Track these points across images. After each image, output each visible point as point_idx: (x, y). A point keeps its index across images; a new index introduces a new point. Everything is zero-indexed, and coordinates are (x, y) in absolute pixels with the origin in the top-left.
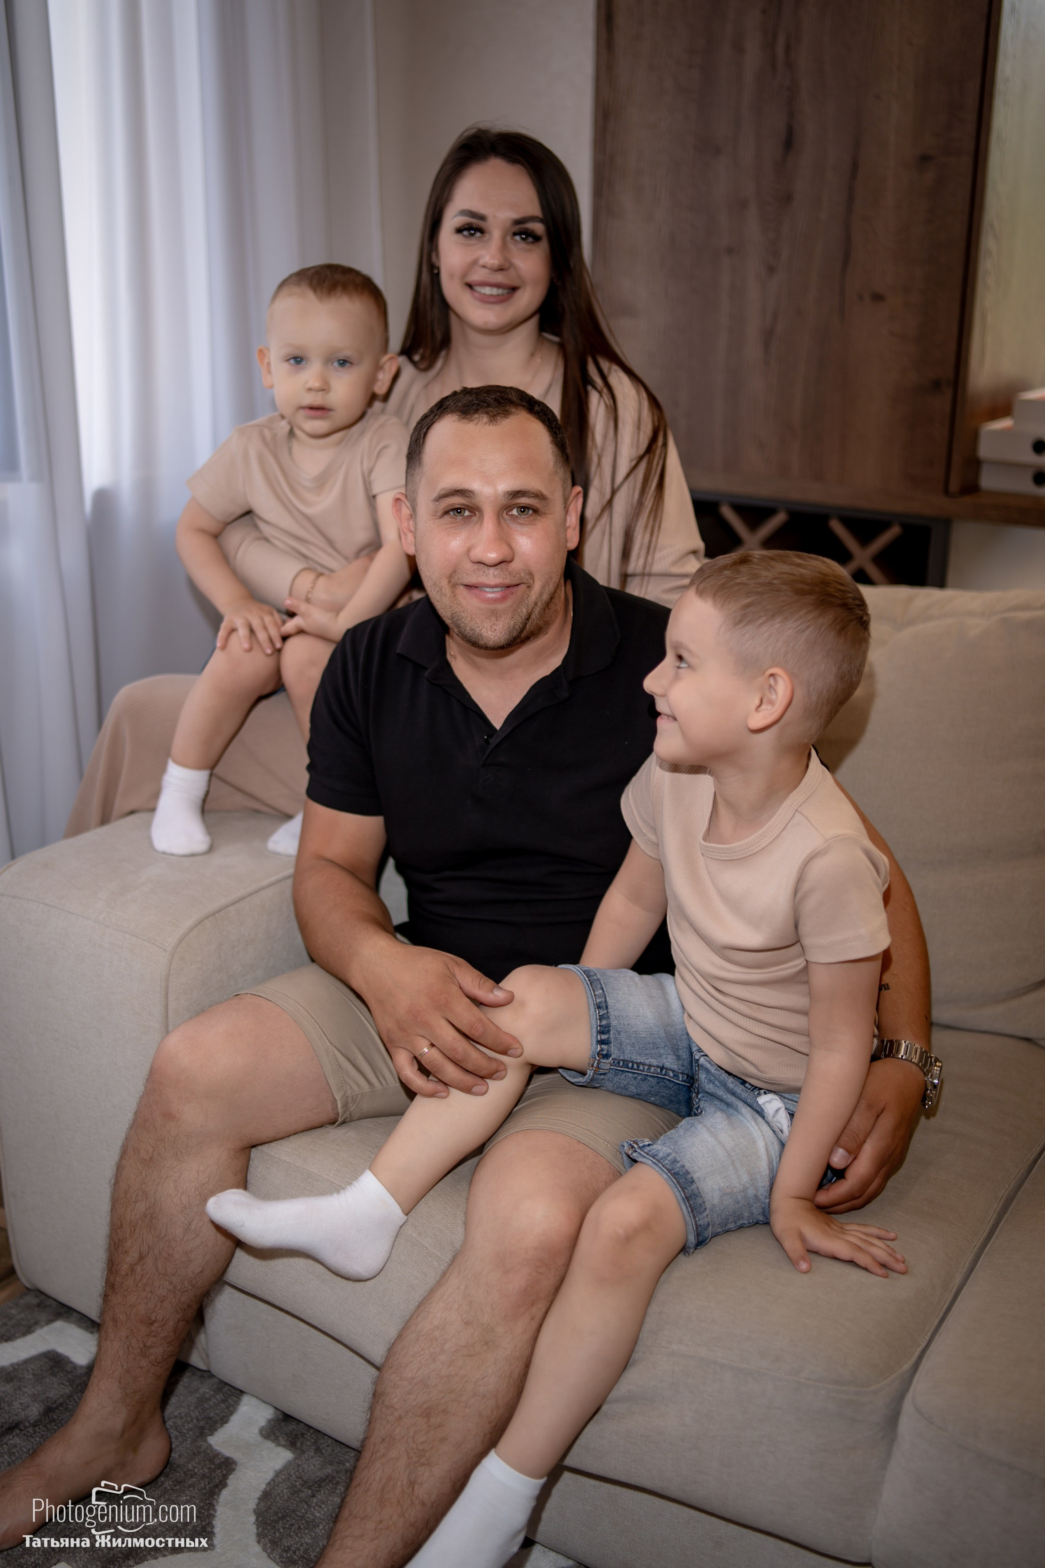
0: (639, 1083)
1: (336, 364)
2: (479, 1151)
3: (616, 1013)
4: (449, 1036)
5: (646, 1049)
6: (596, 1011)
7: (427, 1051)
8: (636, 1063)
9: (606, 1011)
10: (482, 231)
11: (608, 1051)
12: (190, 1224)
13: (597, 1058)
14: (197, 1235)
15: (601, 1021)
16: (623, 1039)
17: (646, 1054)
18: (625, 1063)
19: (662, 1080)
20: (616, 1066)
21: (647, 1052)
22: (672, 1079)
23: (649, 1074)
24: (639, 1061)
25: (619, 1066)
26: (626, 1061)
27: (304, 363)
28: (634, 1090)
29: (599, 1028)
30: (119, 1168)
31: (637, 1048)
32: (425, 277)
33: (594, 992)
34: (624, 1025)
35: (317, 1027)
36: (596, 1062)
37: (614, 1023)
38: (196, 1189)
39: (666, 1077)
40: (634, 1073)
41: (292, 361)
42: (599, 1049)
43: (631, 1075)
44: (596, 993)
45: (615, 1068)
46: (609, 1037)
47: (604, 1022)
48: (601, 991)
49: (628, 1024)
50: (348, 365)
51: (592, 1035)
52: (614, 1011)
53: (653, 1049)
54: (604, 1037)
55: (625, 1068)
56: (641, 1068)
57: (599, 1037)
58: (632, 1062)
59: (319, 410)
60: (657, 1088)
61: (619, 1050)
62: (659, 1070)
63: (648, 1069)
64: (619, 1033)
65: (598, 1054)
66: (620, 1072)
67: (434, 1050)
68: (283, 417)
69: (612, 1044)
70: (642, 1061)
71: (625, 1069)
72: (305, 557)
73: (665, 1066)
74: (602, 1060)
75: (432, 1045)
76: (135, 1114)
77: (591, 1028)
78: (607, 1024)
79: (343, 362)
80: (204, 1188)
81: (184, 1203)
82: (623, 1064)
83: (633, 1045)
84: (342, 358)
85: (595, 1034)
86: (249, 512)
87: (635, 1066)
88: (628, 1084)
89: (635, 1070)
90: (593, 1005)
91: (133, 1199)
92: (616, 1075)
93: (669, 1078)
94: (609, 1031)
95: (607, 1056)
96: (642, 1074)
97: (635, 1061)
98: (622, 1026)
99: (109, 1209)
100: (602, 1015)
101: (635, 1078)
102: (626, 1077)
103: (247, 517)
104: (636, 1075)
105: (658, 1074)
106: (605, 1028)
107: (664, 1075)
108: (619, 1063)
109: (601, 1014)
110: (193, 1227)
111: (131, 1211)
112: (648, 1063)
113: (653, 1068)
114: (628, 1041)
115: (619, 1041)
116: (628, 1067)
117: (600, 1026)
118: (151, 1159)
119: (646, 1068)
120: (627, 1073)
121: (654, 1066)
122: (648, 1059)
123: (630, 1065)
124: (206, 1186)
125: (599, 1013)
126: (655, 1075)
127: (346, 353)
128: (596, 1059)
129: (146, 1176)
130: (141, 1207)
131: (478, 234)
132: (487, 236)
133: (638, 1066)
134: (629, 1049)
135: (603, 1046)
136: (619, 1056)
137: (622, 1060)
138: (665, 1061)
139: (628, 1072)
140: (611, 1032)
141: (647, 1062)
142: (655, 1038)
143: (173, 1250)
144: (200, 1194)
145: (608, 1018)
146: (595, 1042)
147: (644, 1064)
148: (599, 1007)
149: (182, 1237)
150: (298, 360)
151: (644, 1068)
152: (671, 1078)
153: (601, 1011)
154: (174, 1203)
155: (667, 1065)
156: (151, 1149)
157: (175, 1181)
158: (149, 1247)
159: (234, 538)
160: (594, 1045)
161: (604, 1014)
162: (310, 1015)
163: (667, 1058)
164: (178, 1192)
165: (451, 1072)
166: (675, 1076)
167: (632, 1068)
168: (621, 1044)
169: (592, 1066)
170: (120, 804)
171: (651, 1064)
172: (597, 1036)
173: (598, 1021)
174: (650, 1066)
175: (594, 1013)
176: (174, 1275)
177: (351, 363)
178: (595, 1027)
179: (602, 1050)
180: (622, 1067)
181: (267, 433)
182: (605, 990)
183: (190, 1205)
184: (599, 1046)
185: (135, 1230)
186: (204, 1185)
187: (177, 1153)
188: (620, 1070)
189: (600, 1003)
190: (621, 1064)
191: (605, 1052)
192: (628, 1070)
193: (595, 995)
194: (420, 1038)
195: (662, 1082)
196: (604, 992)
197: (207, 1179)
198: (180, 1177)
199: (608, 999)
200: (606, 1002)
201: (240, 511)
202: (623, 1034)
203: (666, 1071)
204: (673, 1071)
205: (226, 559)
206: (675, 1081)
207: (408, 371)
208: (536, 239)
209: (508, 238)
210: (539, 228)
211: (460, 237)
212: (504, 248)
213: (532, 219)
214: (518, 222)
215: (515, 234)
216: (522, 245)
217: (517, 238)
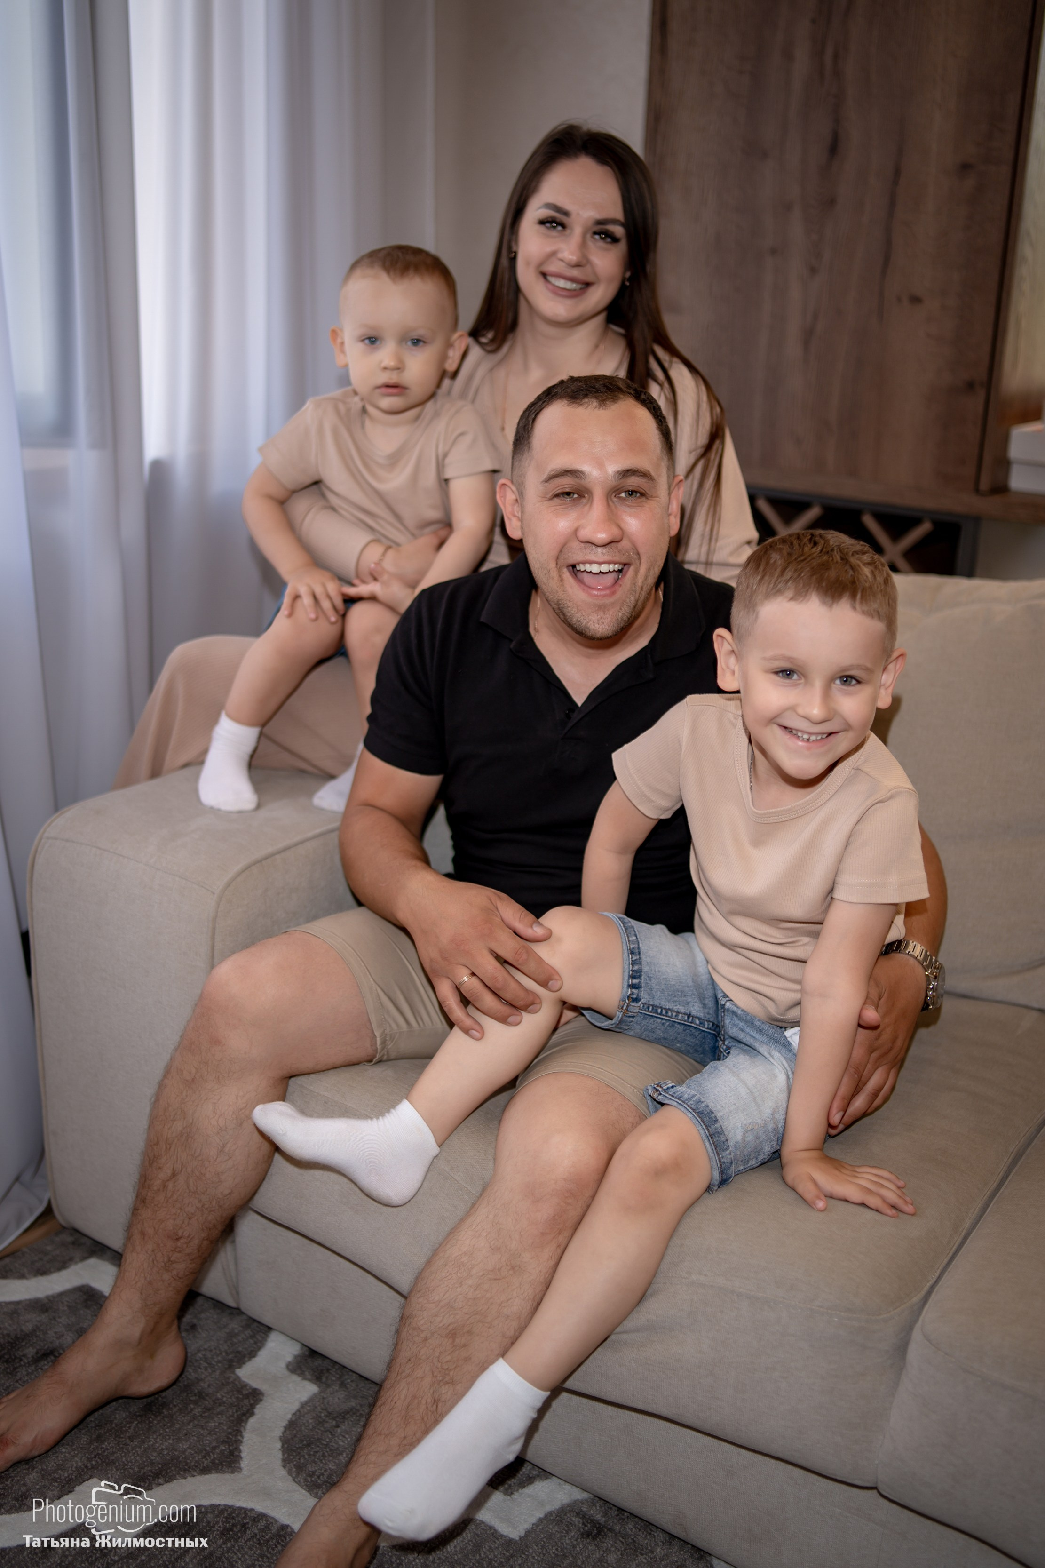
0: (666, 1028)
1: (409, 343)
2: (511, 1085)
3: (648, 960)
5: (675, 996)
6: (629, 956)
7: (467, 980)
8: (665, 1009)
9: (638, 957)
10: (563, 225)
11: (638, 995)
12: (224, 1147)
13: (627, 1001)
14: (230, 1158)
15: (633, 966)
16: (654, 985)
17: (675, 1001)
18: (655, 1008)
19: (688, 1028)
20: (645, 1010)
21: (676, 999)
22: (698, 1027)
23: (677, 1021)
24: (667, 1007)
25: (648, 1011)
26: (656, 1006)
27: (378, 343)
28: (661, 1034)
29: (631, 972)
30: (161, 1086)
31: (666, 995)
33: (628, 938)
34: (655, 971)
35: (363, 964)
36: (626, 1004)
37: (645, 968)
38: (234, 1112)
39: (693, 1025)
40: (662, 1019)
41: (367, 341)
42: (629, 993)
43: (659, 1021)
44: (630, 939)
45: (644, 1012)
46: (640, 982)
47: (636, 968)
48: (635, 938)
49: (659, 971)
50: (421, 344)
51: (623, 979)
52: (646, 958)
53: (681, 997)
54: (635, 981)
55: (654, 1013)
56: (670, 1014)
57: (630, 981)
58: (661, 1007)
59: (394, 388)
60: (683, 1035)
61: (649, 995)
62: (686, 1018)
63: (676, 1016)
64: (650, 978)
65: (628, 997)
66: (649, 1017)
67: (474, 980)
68: (356, 393)
69: (643, 989)
70: (671, 1007)
71: (654, 1015)
72: (372, 529)
73: (692, 1014)
74: (632, 1004)
75: (473, 974)
76: (181, 1037)
77: (624, 972)
78: (639, 969)
79: (417, 342)
80: (240, 1113)
81: (221, 1126)
82: (653, 1009)
83: (663, 991)
84: (416, 337)
85: (627, 978)
86: (317, 483)
87: (664, 1012)
88: (656, 1028)
89: (663, 1015)
90: (626, 951)
91: (172, 1117)
92: (645, 1019)
93: (695, 1026)
94: (640, 977)
95: (636, 1000)
96: (670, 1020)
97: (664, 1007)
98: (653, 972)
99: (146, 1127)
100: (635, 960)
101: (663, 1024)
102: (654, 1021)
103: (315, 487)
104: (664, 1021)
105: (685, 1021)
106: (637, 973)
107: (691, 1023)
108: (648, 1008)
109: (633, 959)
110: (226, 1150)
111: (169, 1129)
112: (676, 1010)
113: (680, 1015)
114: (658, 987)
115: (649, 987)
116: (657, 1013)
117: (632, 971)
118: (193, 1080)
119: (674, 1014)
120: (655, 1019)
121: (681, 1013)
122: (676, 1006)
123: (659, 1010)
124: (243, 1111)
125: (632, 958)
126: (683, 1022)
127: (420, 332)
128: (625, 1002)
129: (187, 1096)
130: (179, 1126)
131: (560, 228)
132: (568, 230)
133: (667, 1013)
134: (658, 995)
135: (633, 990)
136: (649, 1001)
137: (653, 1006)
138: (692, 1009)
139: (657, 1017)
140: (643, 977)
141: (675, 1008)
142: (683, 987)
143: (206, 1169)
144: (237, 1118)
145: (640, 963)
146: (626, 986)
147: (672, 1011)
148: (632, 953)
149: (215, 1157)
150: (372, 340)
151: (672, 1014)
152: (697, 1025)
153: (633, 956)
154: (211, 1124)
155: (694, 1013)
156: (194, 1071)
157: (215, 1103)
158: (182, 1164)
159: (301, 506)
160: (625, 989)
161: (637, 959)
162: (356, 953)
163: (693, 1005)
164: (216, 1114)
165: (489, 1001)
166: (701, 1023)
167: (661, 1014)
168: (651, 989)
169: (622, 1008)
170: (171, 759)
171: (679, 1011)
172: (629, 980)
173: (631, 966)
174: (678, 1013)
175: (628, 958)
176: (203, 1193)
177: (424, 342)
178: (627, 971)
179: (632, 994)
180: (651, 1012)
181: (341, 407)
182: (638, 937)
183: (226, 1128)
184: (629, 990)
185: (170, 1148)
186: (241, 1110)
187: (219, 1077)
188: (649, 1015)
189: (633, 948)
190: (650, 1009)
191: (635, 996)
192: (657, 1015)
193: (629, 941)
194: (462, 967)
195: (689, 1030)
196: (637, 938)
197: (245, 1105)
198: (219, 1100)
199: (641, 945)
200: (639, 948)
201: (309, 481)
202: (653, 980)
203: (692, 1019)
204: (699, 1019)
205: (292, 527)
206: (701, 1028)
208: (615, 240)
209: (588, 236)
210: (618, 231)
211: (542, 228)
212: (583, 245)
213: (614, 221)
214: (599, 222)
215: (595, 233)
216: (601, 244)
217: (597, 237)
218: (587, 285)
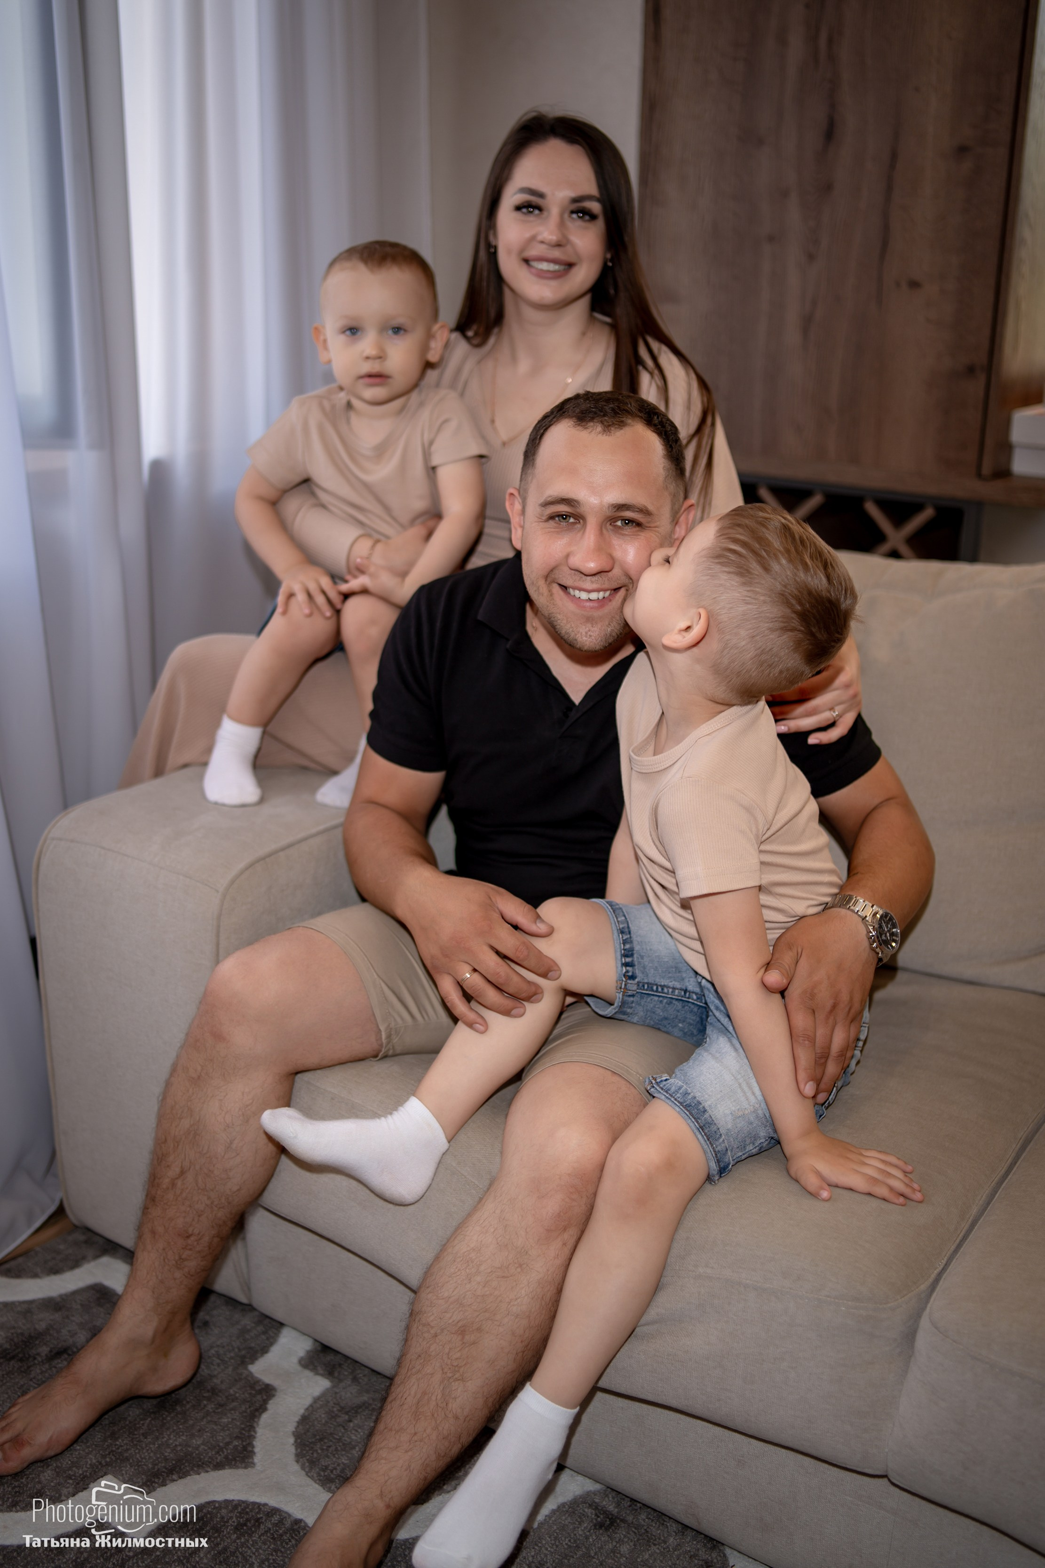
0: (665, 1006)
1: (390, 332)
3: (639, 939)
4: (491, 962)
5: (669, 973)
6: (619, 935)
7: (469, 976)
8: (660, 986)
9: (629, 936)
10: (540, 209)
11: (633, 973)
12: (231, 1143)
13: (624, 981)
14: (238, 1154)
15: (624, 945)
16: (646, 963)
18: (650, 986)
19: (687, 1003)
20: (641, 989)
21: (670, 975)
22: (696, 1002)
23: (674, 997)
24: (662, 983)
25: (644, 990)
26: (651, 984)
27: (359, 333)
28: (661, 1013)
29: (623, 951)
30: (168, 1084)
31: (660, 971)
32: (483, 254)
34: (647, 949)
36: (624, 984)
37: (636, 947)
38: (240, 1109)
39: (690, 1001)
40: (659, 996)
41: (348, 332)
42: (625, 971)
43: (656, 998)
44: (619, 920)
45: (640, 991)
46: (633, 960)
47: (627, 946)
48: (623, 918)
49: (650, 949)
50: (402, 332)
51: (616, 959)
52: (635, 936)
54: (628, 960)
56: (666, 990)
58: (656, 985)
59: (378, 377)
60: (682, 1012)
61: (644, 972)
62: (683, 993)
63: (672, 992)
64: (642, 957)
65: (624, 976)
66: (646, 996)
67: (476, 975)
68: (341, 389)
69: (636, 966)
70: (665, 984)
71: (650, 993)
72: (361, 524)
74: (628, 981)
75: (475, 970)
76: (187, 1034)
77: (616, 952)
78: (631, 948)
79: (398, 330)
80: (247, 1109)
81: (228, 1122)
82: (648, 986)
83: (656, 969)
84: (396, 326)
85: (620, 958)
86: (307, 481)
87: (660, 989)
88: (655, 1007)
89: (660, 992)
90: (615, 930)
91: (179, 1115)
92: (642, 997)
93: (693, 1002)
94: (632, 955)
95: (632, 979)
96: (667, 997)
97: (659, 984)
98: (645, 951)
99: (154, 1126)
100: (626, 940)
101: (661, 1002)
102: (651, 1000)
103: (305, 485)
104: (661, 999)
105: (682, 997)
106: (629, 951)
107: (688, 998)
108: (644, 986)
109: (624, 939)
110: (234, 1146)
111: (176, 1127)
112: (672, 986)
113: (677, 991)
114: (650, 965)
115: (643, 964)
116: (653, 990)
117: (624, 949)
118: (199, 1077)
119: (671, 990)
120: (652, 997)
121: (678, 989)
122: (672, 982)
123: (655, 988)
124: (249, 1107)
125: (623, 937)
126: (680, 998)
127: (400, 321)
128: (622, 982)
129: (193, 1094)
130: (186, 1123)
131: (537, 212)
132: (545, 213)
133: (662, 989)
134: (652, 972)
135: (628, 969)
136: (644, 978)
137: (647, 983)
139: (653, 995)
140: (635, 955)
141: (671, 984)
142: (677, 963)
143: (214, 1166)
144: (243, 1115)
145: (631, 942)
146: (620, 966)
147: (668, 987)
148: (621, 932)
149: (223, 1154)
150: (353, 331)
151: (668, 991)
152: (695, 1000)
154: (218, 1121)
156: (199, 1068)
157: (221, 1100)
158: (190, 1162)
159: (292, 505)
160: (620, 969)
161: (628, 939)
162: (359, 947)
164: (223, 1110)
165: (492, 995)
166: (698, 998)
167: (657, 991)
168: (644, 966)
169: (620, 989)
170: (174, 758)
172: (622, 959)
173: (622, 945)
174: (674, 989)
175: (618, 939)
176: (212, 1190)
177: (405, 331)
178: (619, 950)
179: (627, 973)
180: (647, 990)
181: (327, 404)
182: (627, 917)
183: (233, 1125)
184: (624, 969)
185: (178, 1145)
186: (247, 1106)
187: (224, 1074)
188: (645, 994)
189: (622, 928)
190: (646, 987)
191: (630, 975)
192: (653, 993)
194: (463, 963)
195: (688, 1005)
196: (626, 919)
197: (251, 1101)
198: (225, 1096)
199: (629, 925)
200: (628, 927)
201: (298, 479)
205: (284, 526)
207: (461, 347)
208: (593, 217)
209: (566, 216)
210: (595, 207)
211: (521, 215)
212: (562, 224)
213: (590, 198)
214: (575, 201)
215: (573, 212)
216: (578, 221)
217: (575, 215)
218: (571, 266)
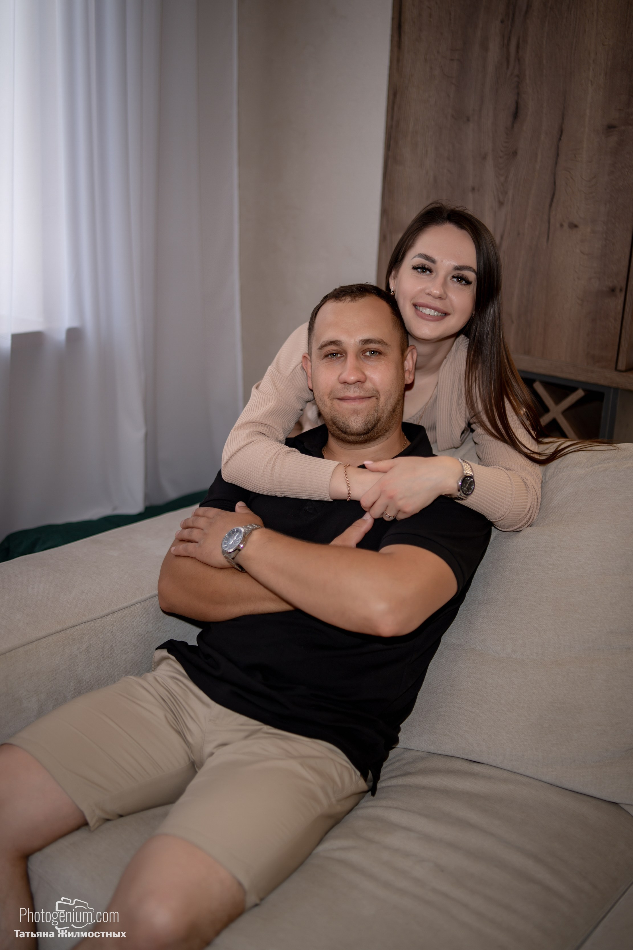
208: (468, 283)
209: (449, 278)
210: (471, 276)
211: (414, 272)
212: (445, 284)
213: (469, 268)
214: (457, 268)
215: (454, 277)
216: (458, 285)
217: (455, 280)
218: (446, 314)
